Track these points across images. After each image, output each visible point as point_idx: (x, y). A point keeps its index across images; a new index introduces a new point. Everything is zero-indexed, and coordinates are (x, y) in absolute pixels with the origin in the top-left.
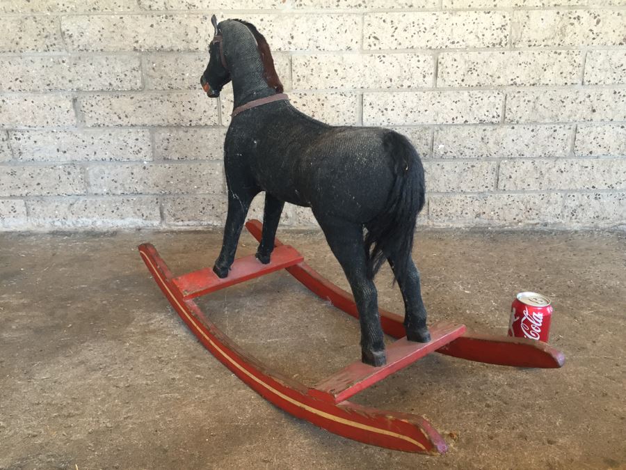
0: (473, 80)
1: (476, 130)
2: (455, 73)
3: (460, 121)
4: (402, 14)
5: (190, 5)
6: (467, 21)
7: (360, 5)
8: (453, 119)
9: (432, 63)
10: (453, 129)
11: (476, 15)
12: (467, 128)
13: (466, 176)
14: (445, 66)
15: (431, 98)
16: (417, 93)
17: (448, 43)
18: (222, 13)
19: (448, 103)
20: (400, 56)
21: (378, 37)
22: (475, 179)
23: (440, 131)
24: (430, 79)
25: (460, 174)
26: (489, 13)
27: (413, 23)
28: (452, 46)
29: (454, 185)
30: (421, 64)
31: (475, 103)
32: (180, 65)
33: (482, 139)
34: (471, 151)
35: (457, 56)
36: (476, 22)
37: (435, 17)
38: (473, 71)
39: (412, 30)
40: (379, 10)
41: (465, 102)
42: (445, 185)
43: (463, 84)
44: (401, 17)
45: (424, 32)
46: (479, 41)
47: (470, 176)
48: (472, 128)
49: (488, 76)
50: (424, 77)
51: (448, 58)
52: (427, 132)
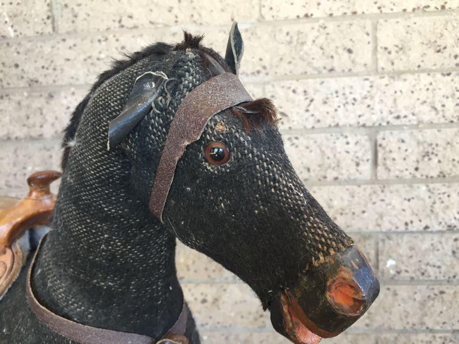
0: (432, 168)
1: (443, 240)
2: (405, 159)
3: (417, 226)
4: (319, 80)
5: (32, 81)
6: (418, 87)
7: (258, 72)
8: (406, 224)
9: (368, 145)
10: (406, 238)
11: (430, 79)
12: (428, 237)
13: (433, 306)
14: (388, 149)
15: (370, 195)
16: (348, 187)
17: (390, 118)
18: (73, 89)
19: (396, 201)
20: (320, 137)
21: (287, 113)
22: (447, 310)
23: (387, 241)
24: (366, 168)
25: (423, 304)
26: (449, 74)
27: (337, 92)
28: (397, 122)
29: (414, 319)
30: (351, 147)
31: (438, 202)
32: (21, 157)
33: (454, 252)
34: (437, 270)
35: (405, 135)
36: (431, 87)
37: (367, 83)
38: (432, 156)
39: (336, 101)
40: (285, 77)
41: (423, 200)
42: (401, 319)
43: (418, 175)
44: (318, 85)
45: (353, 104)
46: (437, 114)
47: (438, 306)
48: (436, 238)
49: (456, 163)
50: (358, 164)
51: (391, 139)
52: (368, 242)
